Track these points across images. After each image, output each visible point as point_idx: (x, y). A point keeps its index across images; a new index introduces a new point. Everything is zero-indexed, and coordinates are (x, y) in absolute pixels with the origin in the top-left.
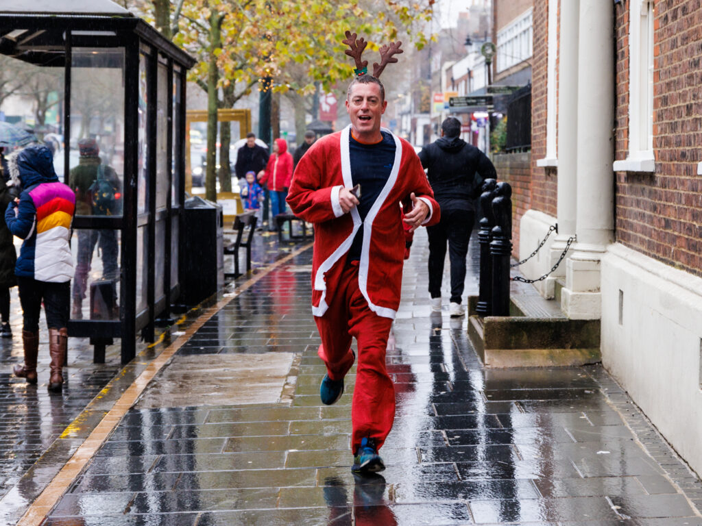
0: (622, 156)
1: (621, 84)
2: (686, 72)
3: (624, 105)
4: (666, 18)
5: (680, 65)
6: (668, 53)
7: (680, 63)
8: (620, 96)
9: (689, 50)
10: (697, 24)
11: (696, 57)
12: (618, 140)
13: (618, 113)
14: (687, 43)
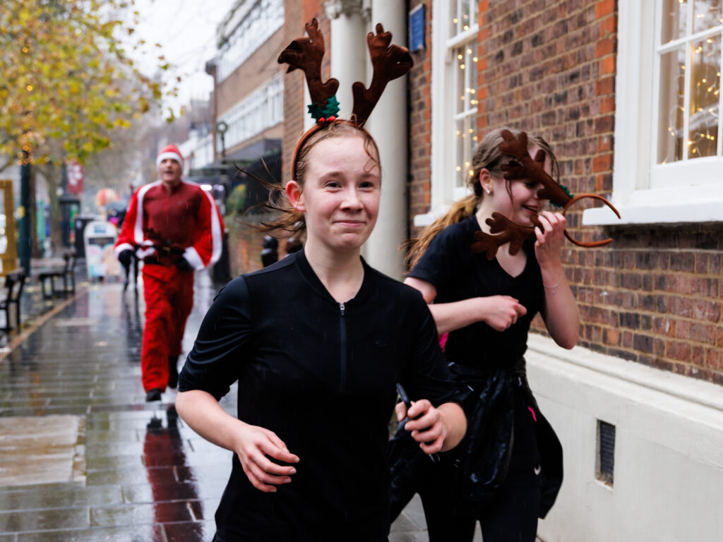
0: (420, 210)
1: (418, 136)
2: (539, 110)
3: (424, 158)
4: (500, 56)
5: (527, 105)
6: (504, 94)
7: (529, 102)
8: (416, 150)
9: (546, 85)
10: (562, 52)
11: (559, 90)
12: (414, 194)
13: (413, 167)
14: (541, 78)
